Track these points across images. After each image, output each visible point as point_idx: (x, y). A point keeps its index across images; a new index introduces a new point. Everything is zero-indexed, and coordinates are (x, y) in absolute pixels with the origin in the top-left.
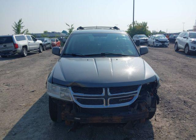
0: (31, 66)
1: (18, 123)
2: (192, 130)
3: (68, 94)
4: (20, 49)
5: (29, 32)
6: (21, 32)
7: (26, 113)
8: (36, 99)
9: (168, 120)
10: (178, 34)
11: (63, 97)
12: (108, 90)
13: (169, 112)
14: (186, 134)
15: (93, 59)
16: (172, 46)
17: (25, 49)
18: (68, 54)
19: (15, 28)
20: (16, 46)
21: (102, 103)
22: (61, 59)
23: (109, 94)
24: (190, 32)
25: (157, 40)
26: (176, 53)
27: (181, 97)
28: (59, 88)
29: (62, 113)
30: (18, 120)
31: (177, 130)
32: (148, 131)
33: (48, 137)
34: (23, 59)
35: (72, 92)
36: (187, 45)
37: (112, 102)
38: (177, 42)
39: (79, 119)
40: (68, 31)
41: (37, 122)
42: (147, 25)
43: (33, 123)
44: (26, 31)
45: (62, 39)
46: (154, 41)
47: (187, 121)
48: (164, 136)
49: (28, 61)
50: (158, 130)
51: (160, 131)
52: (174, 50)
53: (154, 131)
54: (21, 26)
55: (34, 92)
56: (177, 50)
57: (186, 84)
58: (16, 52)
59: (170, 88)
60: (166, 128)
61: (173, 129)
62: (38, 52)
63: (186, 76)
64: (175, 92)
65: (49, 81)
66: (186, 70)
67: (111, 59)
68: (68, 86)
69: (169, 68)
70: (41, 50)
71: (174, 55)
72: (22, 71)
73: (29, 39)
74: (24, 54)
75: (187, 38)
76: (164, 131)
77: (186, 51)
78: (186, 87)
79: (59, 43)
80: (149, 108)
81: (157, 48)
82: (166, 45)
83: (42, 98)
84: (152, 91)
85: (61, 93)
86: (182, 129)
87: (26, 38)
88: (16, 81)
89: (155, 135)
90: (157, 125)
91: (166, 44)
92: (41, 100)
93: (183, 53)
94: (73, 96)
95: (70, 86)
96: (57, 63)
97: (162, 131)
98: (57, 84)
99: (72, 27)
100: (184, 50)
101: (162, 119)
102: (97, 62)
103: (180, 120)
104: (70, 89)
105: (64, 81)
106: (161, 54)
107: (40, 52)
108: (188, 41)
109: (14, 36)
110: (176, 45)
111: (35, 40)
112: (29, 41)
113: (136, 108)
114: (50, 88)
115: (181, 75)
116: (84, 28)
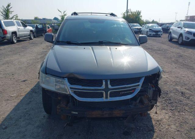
0: (22, 54)
1: (9, 115)
2: (193, 123)
3: (63, 86)
4: (9, 35)
5: (18, 18)
6: (10, 17)
7: (17, 105)
8: (28, 89)
9: (167, 112)
10: (172, 24)
11: (58, 89)
12: (109, 82)
13: (167, 104)
14: (186, 127)
15: (90, 47)
16: (165, 36)
17: (14, 35)
18: (62, 42)
19: (3, 13)
20: (5, 32)
21: (102, 96)
22: (55, 46)
23: (110, 86)
24: (185, 22)
25: (150, 29)
26: (170, 43)
27: (178, 88)
28: (53, 79)
29: (58, 107)
30: (9, 112)
31: (177, 123)
32: (147, 123)
33: (41, 131)
34: (13, 46)
35: (68, 84)
36: (181, 35)
37: (112, 95)
38: (170, 32)
39: (77, 113)
40: (60, 18)
41: (29, 115)
42: (141, 14)
43: (25, 116)
44: (15, 17)
45: (54, 26)
46: (148, 30)
47: (187, 113)
48: (164, 129)
49: (18, 48)
50: (158, 123)
51: (160, 124)
52: (167, 40)
53: (154, 124)
54: (10, 10)
55: (26, 81)
56: (171, 40)
57: (182, 75)
58: (5, 38)
59: (167, 79)
60: (166, 121)
61: (173, 122)
62: (29, 39)
63: (181, 67)
64: (171, 83)
65: (42, 72)
66: (181, 60)
67: (110, 48)
68: (63, 78)
69: (165, 58)
70: (32, 37)
71: (167, 45)
72: (12, 59)
73: (19, 25)
74: (14, 40)
75: (182, 28)
76: (164, 124)
77: (180, 42)
78: (182, 78)
79: (51, 30)
80: (151, 100)
81: (150, 38)
82: (160, 35)
83: (34, 88)
84: (154, 82)
85: (56, 85)
86: (182, 121)
87: (16, 23)
88: (5, 69)
89: (155, 128)
90: (157, 117)
91: (159, 33)
92: (33, 91)
93: (177, 43)
94: (69, 89)
95: (66, 78)
96: (51, 51)
97: (162, 124)
98: (51, 75)
99: (65, 13)
100: (178, 40)
101: (161, 111)
102: (94, 50)
103: (179, 112)
104: (66, 81)
105: (59, 72)
106: (155, 44)
107: (31, 39)
108: (182, 31)
109: (2, 21)
110: (170, 35)
111: (25, 26)
112: (19, 27)
113: (138, 101)
114: (44, 79)
115: (177, 65)
116: (78, 14)
